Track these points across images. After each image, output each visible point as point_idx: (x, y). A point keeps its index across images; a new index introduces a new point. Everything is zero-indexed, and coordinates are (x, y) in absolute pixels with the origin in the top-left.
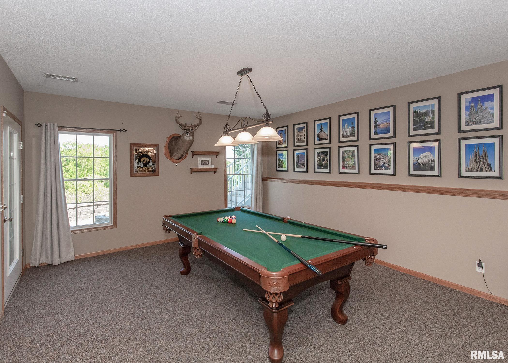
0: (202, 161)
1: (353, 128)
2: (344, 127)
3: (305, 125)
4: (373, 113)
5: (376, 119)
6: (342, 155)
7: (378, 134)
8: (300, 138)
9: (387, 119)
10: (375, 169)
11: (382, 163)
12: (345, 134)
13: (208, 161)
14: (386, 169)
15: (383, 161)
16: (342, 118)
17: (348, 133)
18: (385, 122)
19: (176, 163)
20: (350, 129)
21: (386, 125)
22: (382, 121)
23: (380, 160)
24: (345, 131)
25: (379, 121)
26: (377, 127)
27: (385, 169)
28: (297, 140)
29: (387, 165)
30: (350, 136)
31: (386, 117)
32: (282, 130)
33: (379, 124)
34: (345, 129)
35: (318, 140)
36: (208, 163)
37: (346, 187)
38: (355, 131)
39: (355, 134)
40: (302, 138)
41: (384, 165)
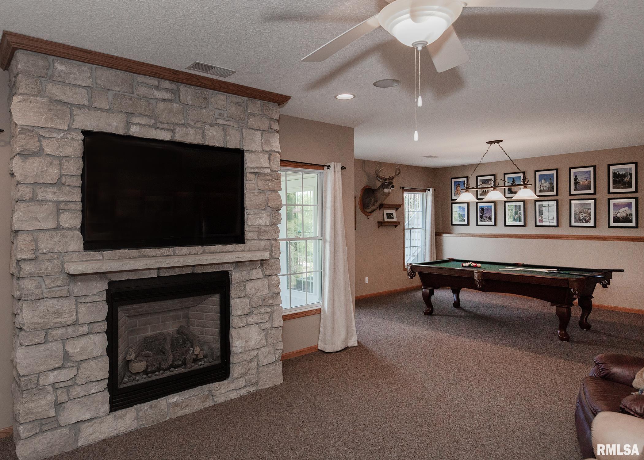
0: (387, 214)
1: (551, 183)
2: (541, 182)
3: (492, 177)
4: (573, 171)
5: (576, 176)
6: (539, 209)
7: (578, 190)
8: (486, 190)
9: (588, 178)
10: (575, 222)
11: (583, 216)
12: (542, 188)
13: (392, 214)
14: (587, 221)
15: (583, 215)
16: (538, 173)
17: (545, 188)
18: (585, 180)
19: (368, 216)
20: (547, 184)
21: (586, 182)
22: (582, 179)
23: (580, 214)
24: (542, 186)
25: (579, 178)
26: (577, 184)
27: (585, 222)
28: (481, 193)
29: (587, 218)
30: (548, 191)
31: (586, 176)
32: (460, 181)
33: (579, 181)
34: (541, 183)
35: (508, 193)
36: (393, 216)
37: (547, 239)
38: (553, 187)
39: (553, 189)
40: (488, 190)
41: (584, 219)
